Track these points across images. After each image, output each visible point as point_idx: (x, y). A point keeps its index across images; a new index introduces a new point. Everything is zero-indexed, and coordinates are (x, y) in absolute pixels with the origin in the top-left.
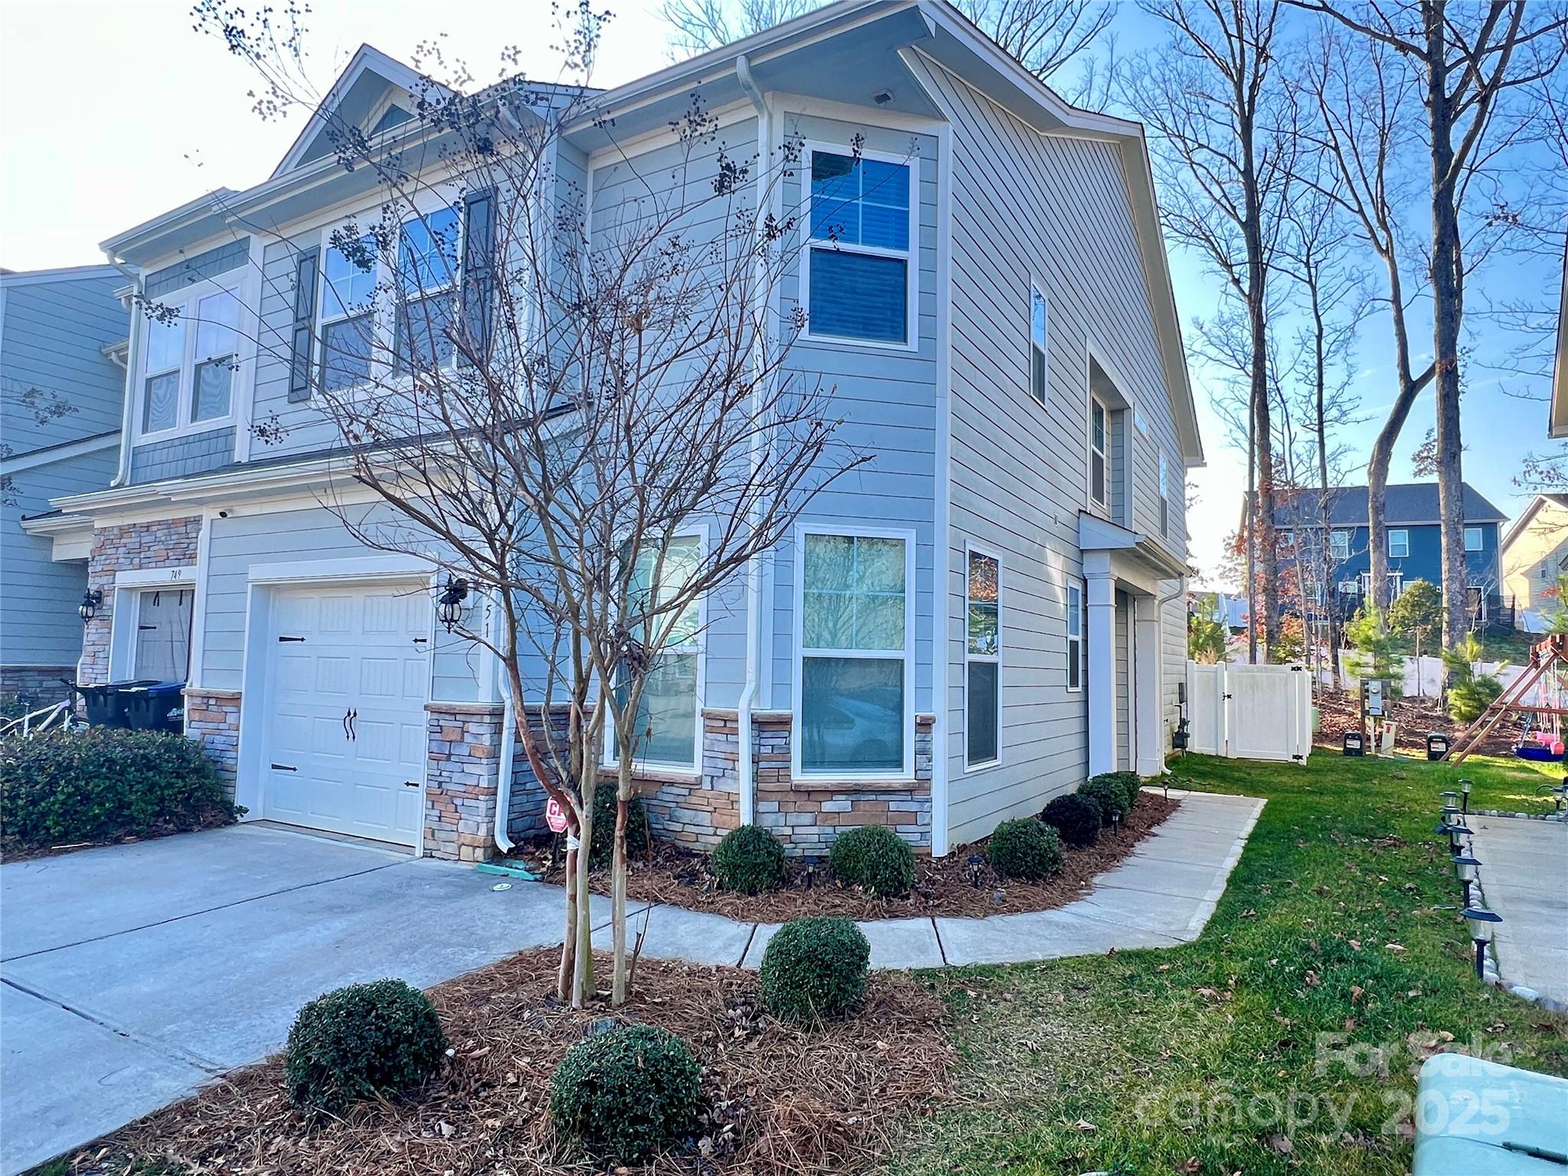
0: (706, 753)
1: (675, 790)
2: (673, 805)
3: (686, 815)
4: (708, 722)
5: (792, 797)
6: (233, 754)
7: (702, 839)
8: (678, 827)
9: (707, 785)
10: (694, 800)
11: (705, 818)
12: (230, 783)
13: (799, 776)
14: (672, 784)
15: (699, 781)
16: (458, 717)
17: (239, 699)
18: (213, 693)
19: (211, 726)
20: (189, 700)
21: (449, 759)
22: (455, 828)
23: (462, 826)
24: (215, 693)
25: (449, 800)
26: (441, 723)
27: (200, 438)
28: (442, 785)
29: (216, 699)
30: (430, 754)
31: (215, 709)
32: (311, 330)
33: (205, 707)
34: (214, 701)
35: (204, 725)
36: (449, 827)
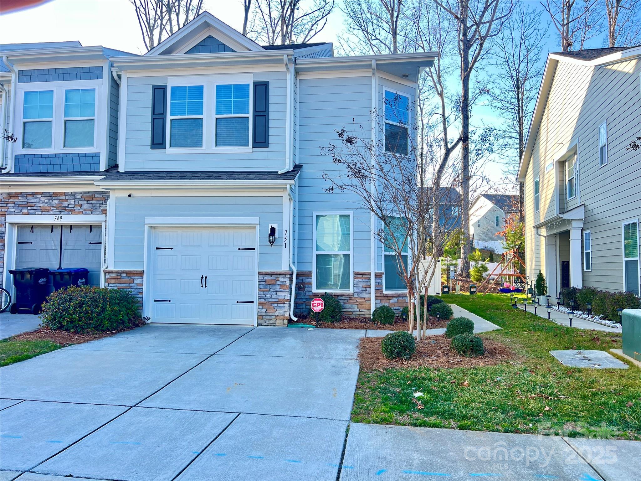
0: (355, 286)
1: (343, 298)
2: (343, 303)
3: (348, 306)
4: (355, 276)
5: (383, 298)
6: (141, 296)
7: (355, 313)
8: (345, 310)
9: (356, 296)
10: (351, 301)
11: (355, 307)
12: (141, 308)
13: (385, 292)
14: (342, 296)
15: (353, 295)
16: (273, 276)
17: (143, 273)
18: (127, 271)
19: (124, 285)
20: (107, 274)
21: (269, 291)
22: (274, 314)
23: (277, 313)
24: (128, 271)
25: (270, 304)
26: (265, 278)
27: (71, 156)
28: (266, 300)
29: (126, 273)
30: (260, 289)
31: (126, 277)
32: (164, 120)
33: (119, 277)
34: (125, 275)
35: (118, 285)
36: (271, 314)
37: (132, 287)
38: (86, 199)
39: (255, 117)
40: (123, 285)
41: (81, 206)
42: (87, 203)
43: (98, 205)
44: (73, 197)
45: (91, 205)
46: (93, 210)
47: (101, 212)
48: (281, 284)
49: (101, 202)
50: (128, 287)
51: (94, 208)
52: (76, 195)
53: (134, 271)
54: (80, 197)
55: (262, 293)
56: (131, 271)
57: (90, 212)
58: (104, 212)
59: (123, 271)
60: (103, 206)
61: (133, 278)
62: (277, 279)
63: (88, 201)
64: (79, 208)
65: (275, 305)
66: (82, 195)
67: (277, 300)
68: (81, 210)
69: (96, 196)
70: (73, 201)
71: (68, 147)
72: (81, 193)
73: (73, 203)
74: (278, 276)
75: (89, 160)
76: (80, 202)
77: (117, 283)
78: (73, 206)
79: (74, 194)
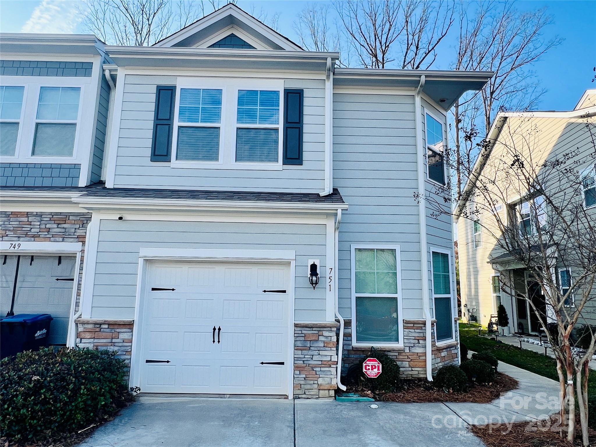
0: (405, 337)
1: (392, 354)
4: (405, 325)
6: (128, 357)
7: (406, 373)
9: (407, 350)
10: (401, 357)
11: (406, 364)
13: (437, 344)
14: (390, 351)
15: (403, 350)
16: (314, 329)
17: (133, 324)
18: (110, 321)
19: (105, 341)
20: (80, 326)
21: (310, 349)
22: (316, 382)
23: (320, 381)
24: (112, 321)
25: (311, 369)
26: (303, 332)
27: (42, 166)
28: (305, 362)
29: (109, 324)
30: (296, 348)
31: (108, 330)
32: (170, 126)
33: (98, 330)
34: (106, 326)
35: (96, 341)
36: (312, 382)
37: (116, 344)
38: (56, 222)
39: (286, 129)
40: (102, 341)
41: (49, 230)
42: (58, 227)
43: (73, 230)
44: (39, 219)
45: (63, 230)
46: (64, 237)
47: (77, 240)
48: (325, 340)
49: (78, 226)
50: (110, 344)
51: (67, 234)
52: (43, 216)
53: (121, 321)
54: (49, 219)
55: (300, 352)
56: (116, 321)
57: (61, 239)
58: (82, 239)
59: (105, 321)
60: (80, 232)
61: (118, 330)
62: (320, 333)
63: (59, 224)
64: (46, 233)
65: (318, 369)
66: (51, 216)
67: (320, 363)
68: (48, 236)
69: (71, 218)
70: (39, 223)
71: (38, 155)
72: (51, 214)
73: (38, 227)
74: (322, 329)
75: (64, 172)
76: (48, 226)
77: (94, 338)
78: (38, 230)
79: (40, 215)
